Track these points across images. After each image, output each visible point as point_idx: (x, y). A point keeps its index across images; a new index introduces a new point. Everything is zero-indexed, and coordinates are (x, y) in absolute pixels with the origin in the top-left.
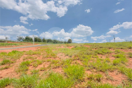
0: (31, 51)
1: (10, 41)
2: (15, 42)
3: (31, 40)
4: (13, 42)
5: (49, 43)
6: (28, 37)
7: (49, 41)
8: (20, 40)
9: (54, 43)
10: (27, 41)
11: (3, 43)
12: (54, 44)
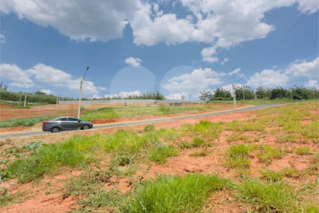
0: (236, 123)
1: (189, 103)
2: (197, 103)
3: (227, 97)
4: (194, 104)
5: (277, 99)
6: (221, 90)
7: (277, 93)
8: (204, 100)
9: (295, 98)
10: (220, 99)
11: (179, 107)
12: (297, 103)
